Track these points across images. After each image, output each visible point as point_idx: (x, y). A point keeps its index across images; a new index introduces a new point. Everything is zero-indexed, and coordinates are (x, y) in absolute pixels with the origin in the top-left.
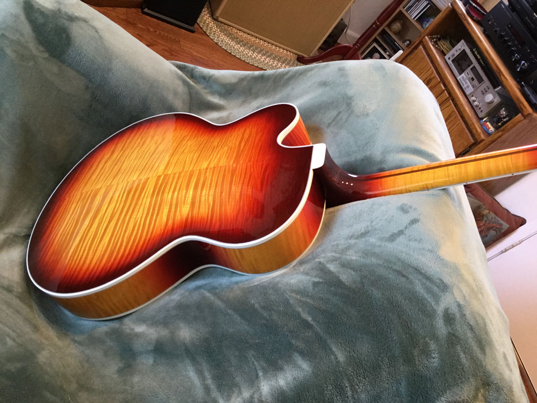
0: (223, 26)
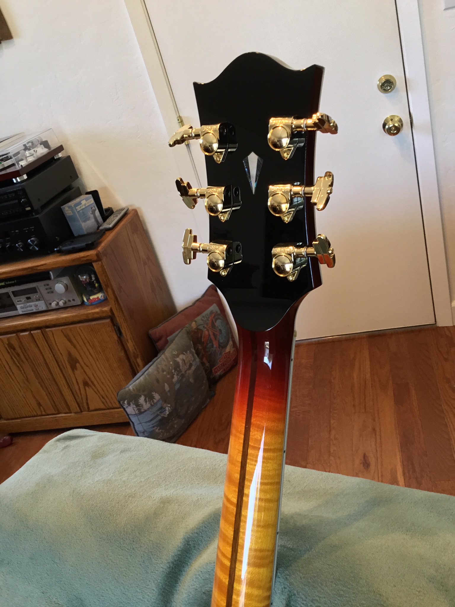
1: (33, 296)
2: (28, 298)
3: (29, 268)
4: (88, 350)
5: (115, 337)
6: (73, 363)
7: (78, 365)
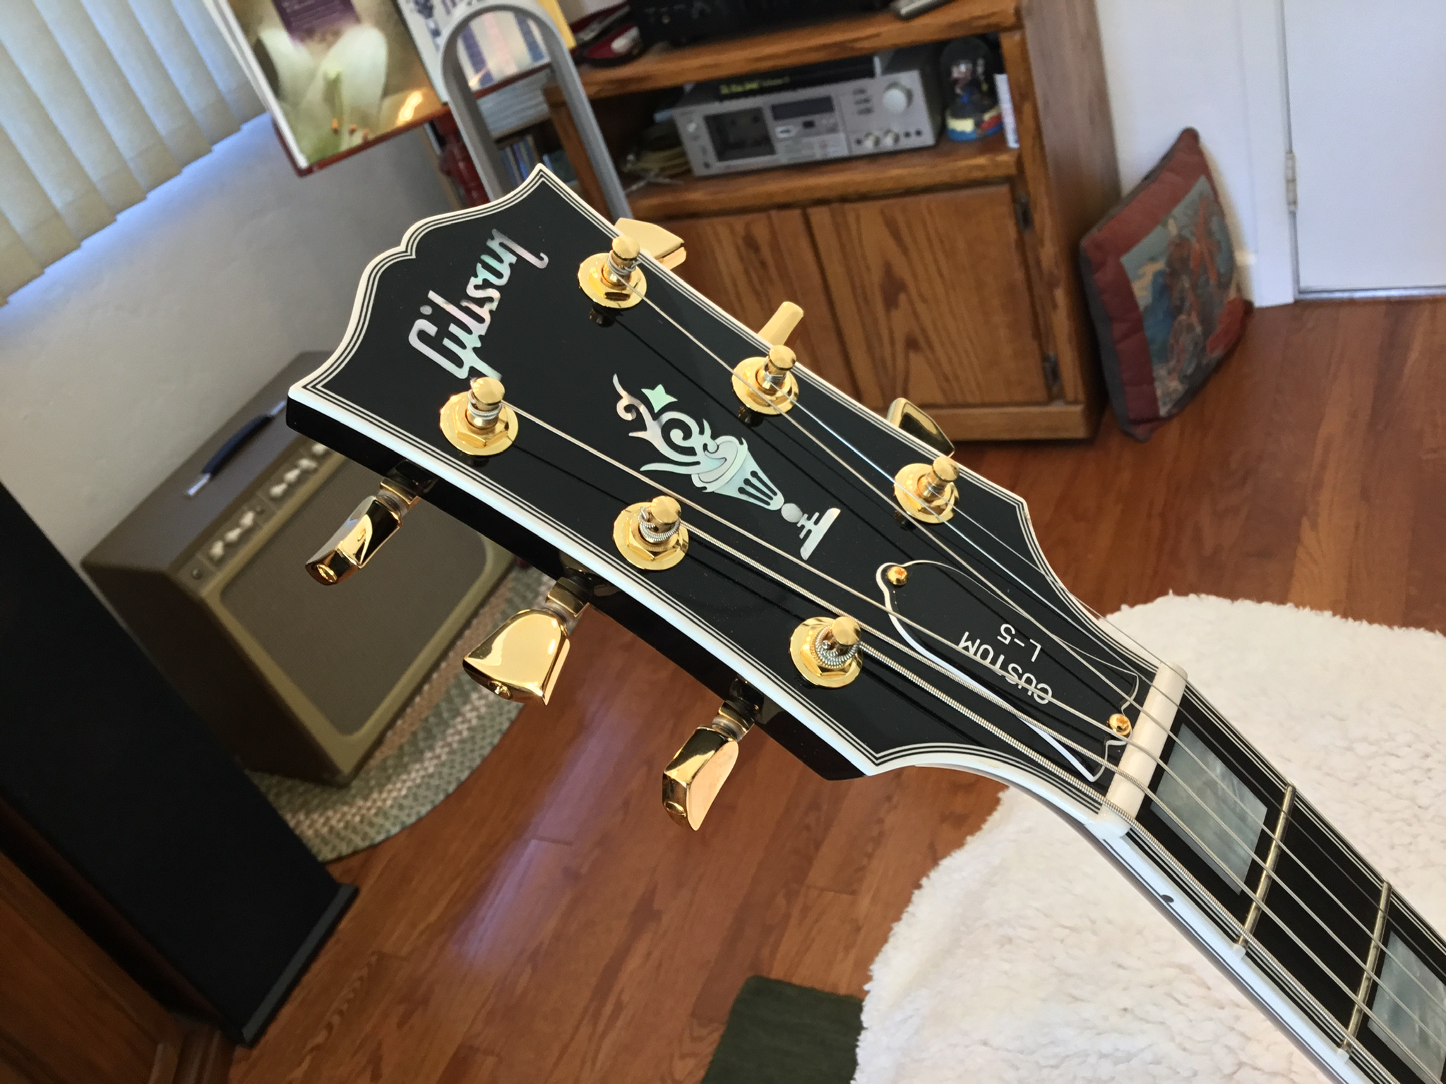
1: (822, 120)
2: (809, 125)
3: (835, 45)
4: (936, 261)
5: (1012, 231)
6: (893, 289)
7: (902, 297)
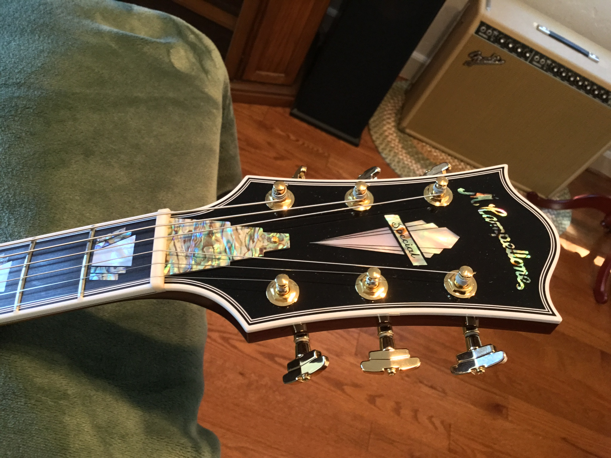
0: (411, 141)
